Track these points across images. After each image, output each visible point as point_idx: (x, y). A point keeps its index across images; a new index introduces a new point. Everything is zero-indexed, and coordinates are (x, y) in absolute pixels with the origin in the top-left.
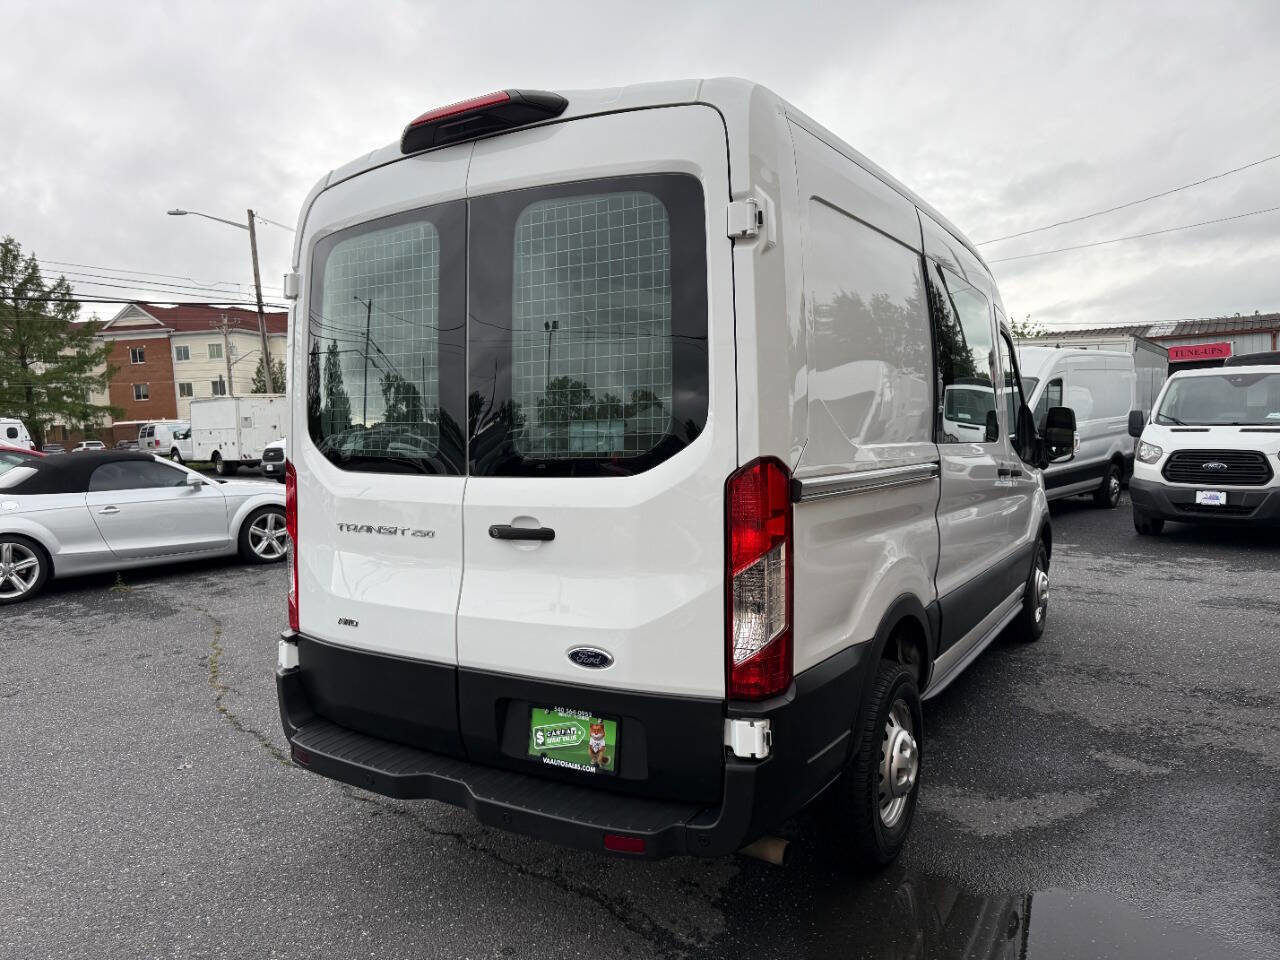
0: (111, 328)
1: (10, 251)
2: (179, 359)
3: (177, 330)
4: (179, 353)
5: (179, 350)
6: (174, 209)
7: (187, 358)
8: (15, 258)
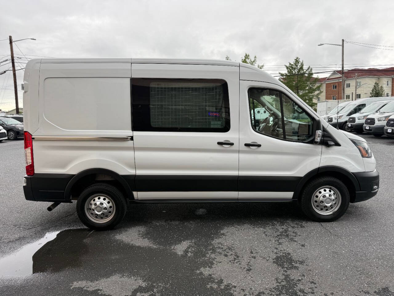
0: (328, 79)
1: (297, 61)
2: (347, 87)
3: (347, 78)
4: (347, 85)
5: (347, 84)
6: (320, 44)
7: (349, 87)
8: (298, 62)
